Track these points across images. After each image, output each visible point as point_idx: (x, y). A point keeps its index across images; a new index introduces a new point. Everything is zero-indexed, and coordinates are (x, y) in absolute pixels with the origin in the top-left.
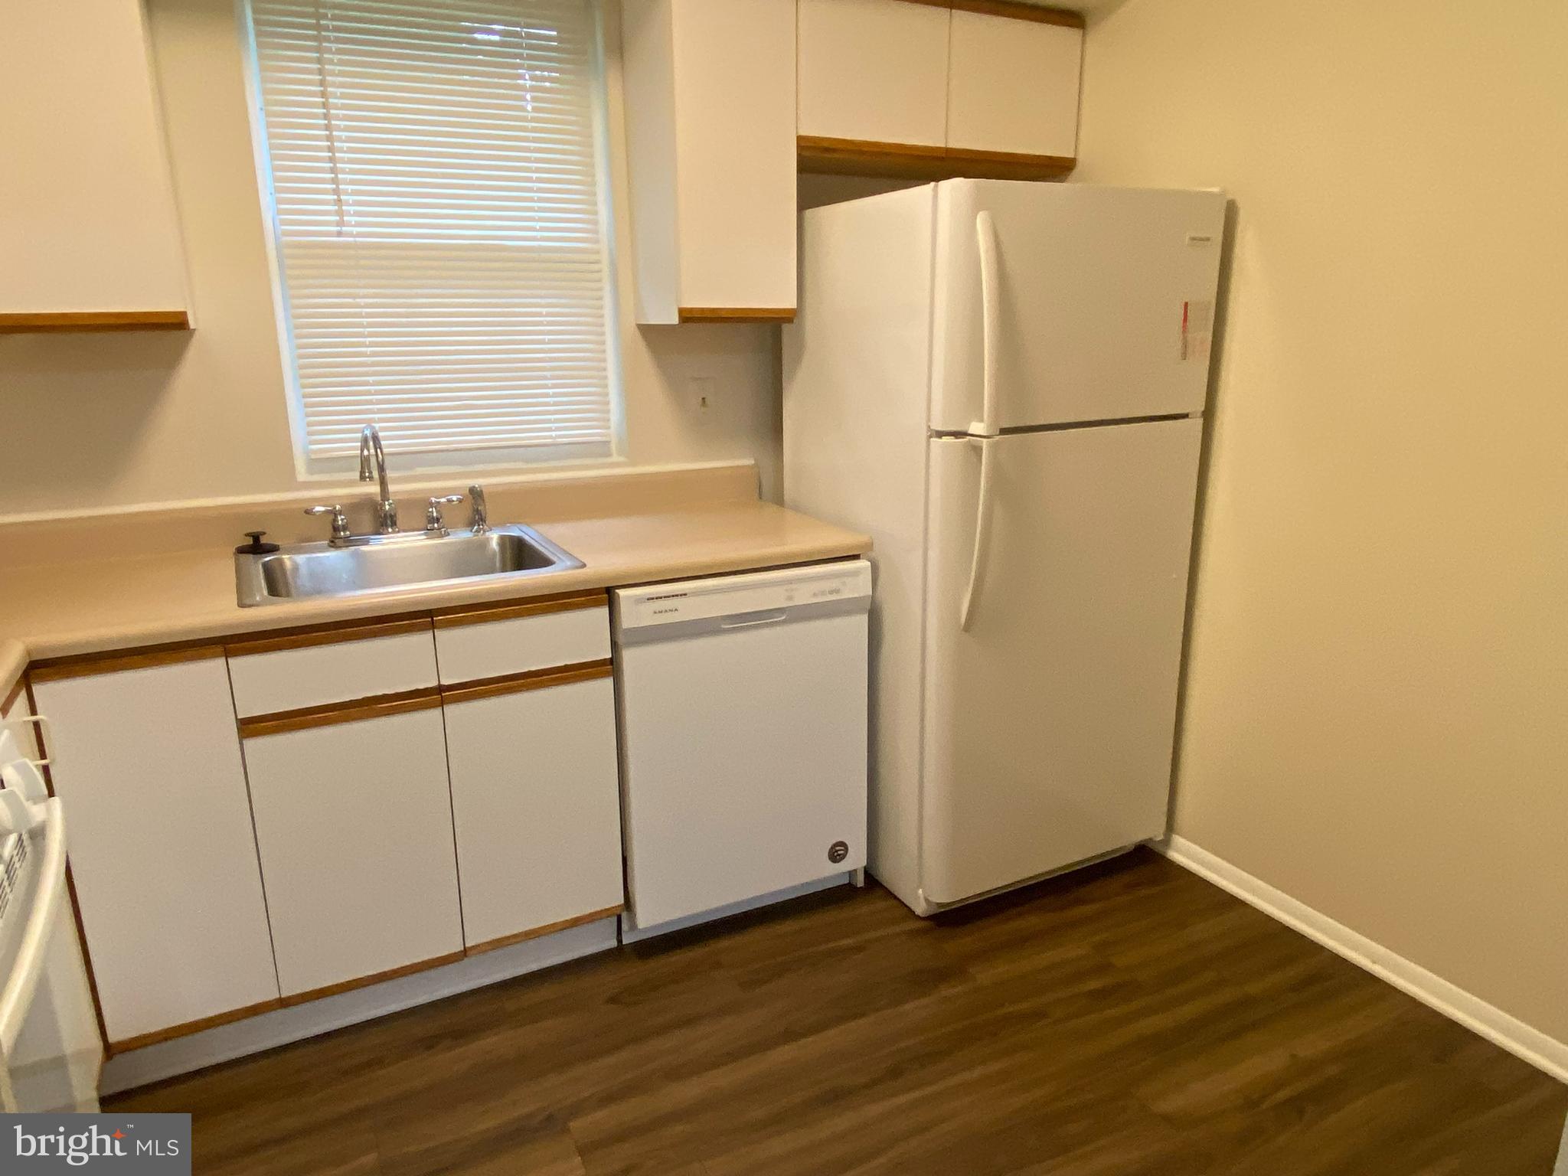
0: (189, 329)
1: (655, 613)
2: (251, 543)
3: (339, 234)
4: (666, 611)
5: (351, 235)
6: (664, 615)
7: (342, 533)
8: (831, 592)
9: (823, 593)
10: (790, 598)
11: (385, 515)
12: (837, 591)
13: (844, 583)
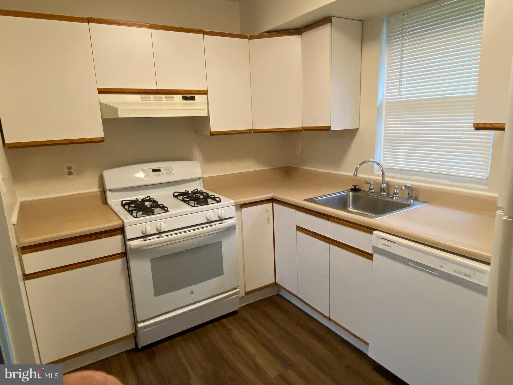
0: (330, 130)
1: (383, 244)
2: (354, 188)
3: (400, 98)
4: (387, 246)
5: (403, 98)
6: (385, 247)
7: (371, 191)
8: (466, 275)
9: (460, 273)
10: (441, 266)
11: (382, 188)
12: (470, 276)
13: (474, 274)
